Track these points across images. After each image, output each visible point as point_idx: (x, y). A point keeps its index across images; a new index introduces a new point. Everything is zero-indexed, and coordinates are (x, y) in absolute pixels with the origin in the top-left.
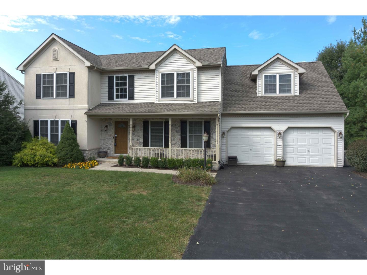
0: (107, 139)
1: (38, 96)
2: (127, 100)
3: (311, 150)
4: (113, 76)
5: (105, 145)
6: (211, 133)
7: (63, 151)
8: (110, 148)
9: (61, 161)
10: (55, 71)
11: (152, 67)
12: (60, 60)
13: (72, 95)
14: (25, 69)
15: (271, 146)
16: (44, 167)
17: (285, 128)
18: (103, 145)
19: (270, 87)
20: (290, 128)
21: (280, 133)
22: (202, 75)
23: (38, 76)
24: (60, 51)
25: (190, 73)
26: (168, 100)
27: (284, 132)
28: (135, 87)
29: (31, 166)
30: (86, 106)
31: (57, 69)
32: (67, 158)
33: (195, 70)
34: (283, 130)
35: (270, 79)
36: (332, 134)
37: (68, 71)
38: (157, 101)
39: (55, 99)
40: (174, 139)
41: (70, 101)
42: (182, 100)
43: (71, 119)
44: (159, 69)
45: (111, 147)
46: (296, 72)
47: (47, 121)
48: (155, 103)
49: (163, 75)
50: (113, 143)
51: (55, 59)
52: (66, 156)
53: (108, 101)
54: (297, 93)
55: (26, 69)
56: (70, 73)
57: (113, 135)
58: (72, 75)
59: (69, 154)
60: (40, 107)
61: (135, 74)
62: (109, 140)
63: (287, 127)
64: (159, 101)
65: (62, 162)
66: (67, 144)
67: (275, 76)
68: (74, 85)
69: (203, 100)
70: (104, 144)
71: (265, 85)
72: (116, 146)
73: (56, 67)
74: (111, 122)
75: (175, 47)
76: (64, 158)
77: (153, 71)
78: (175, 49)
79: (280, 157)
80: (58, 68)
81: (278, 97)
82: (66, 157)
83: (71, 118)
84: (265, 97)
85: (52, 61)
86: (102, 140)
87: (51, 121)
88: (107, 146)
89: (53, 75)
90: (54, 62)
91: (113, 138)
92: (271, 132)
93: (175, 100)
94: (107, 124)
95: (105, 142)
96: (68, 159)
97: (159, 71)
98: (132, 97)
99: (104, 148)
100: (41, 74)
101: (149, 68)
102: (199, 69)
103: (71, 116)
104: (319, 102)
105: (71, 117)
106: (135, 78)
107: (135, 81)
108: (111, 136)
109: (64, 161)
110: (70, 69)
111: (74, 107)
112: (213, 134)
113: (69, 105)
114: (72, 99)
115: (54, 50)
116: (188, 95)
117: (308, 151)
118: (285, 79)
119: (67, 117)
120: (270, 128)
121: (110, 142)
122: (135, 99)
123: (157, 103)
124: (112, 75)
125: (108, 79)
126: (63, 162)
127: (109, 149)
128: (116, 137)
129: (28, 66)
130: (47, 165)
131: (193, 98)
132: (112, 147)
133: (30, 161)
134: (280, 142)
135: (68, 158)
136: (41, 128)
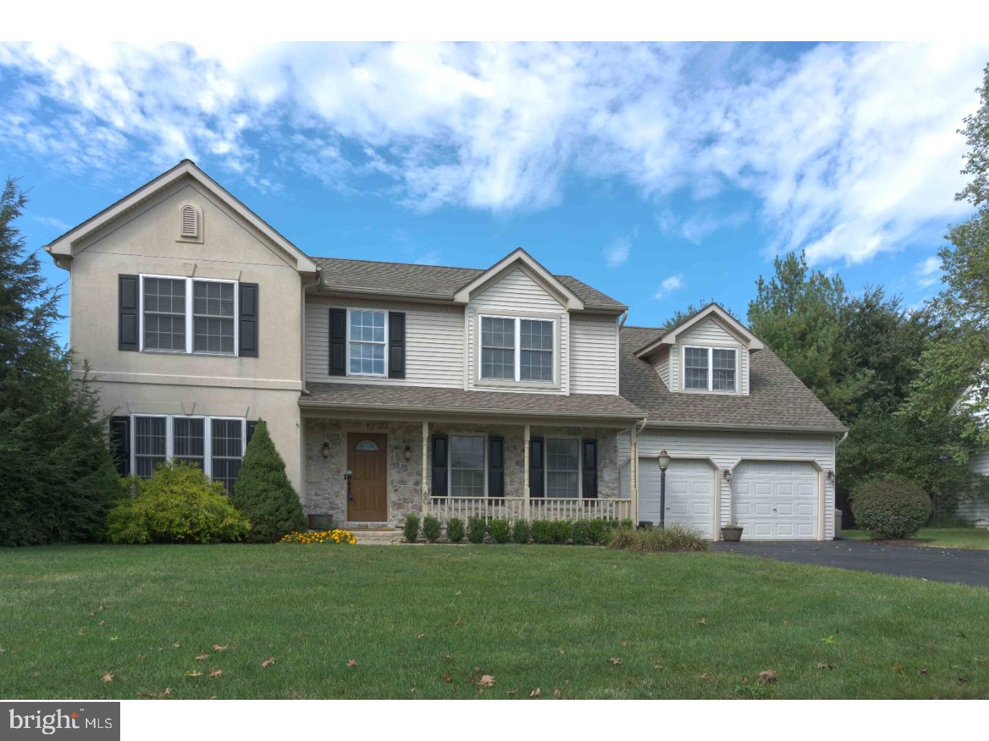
0: (327, 480)
1: (125, 343)
2: (385, 378)
3: (778, 507)
4: (345, 311)
5: (319, 498)
6: (599, 468)
7: (264, 501)
8: (335, 506)
9: (263, 528)
10: (190, 273)
11: (462, 297)
12: (205, 242)
13: (250, 348)
14: (75, 255)
15: (708, 500)
16: (218, 543)
17: (736, 462)
18: (314, 497)
19: (695, 374)
20: (745, 462)
21: (726, 473)
22: (578, 332)
23: (127, 284)
24: (206, 215)
25: (552, 323)
26: (496, 385)
27: (735, 469)
28: (407, 344)
29: (182, 542)
30: (298, 383)
31: (197, 269)
32: (278, 519)
33: (563, 316)
34: (733, 466)
35: (696, 357)
36: (814, 475)
37: (237, 277)
38: (471, 386)
39: (189, 355)
40: (511, 481)
41: (241, 364)
42: (535, 387)
43: (246, 417)
44: (475, 306)
45: (338, 502)
46: (744, 347)
47: (163, 420)
48: (466, 390)
49: (487, 321)
50: (344, 492)
51: (191, 238)
52: (277, 513)
53: (327, 376)
54: (747, 393)
55: (79, 253)
56: (242, 286)
57: (345, 471)
58: (250, 292)
59: (282, 508)
60: (136, 376)
61: (407, 312)
62: (332, 484)
63: (740, 458)
64: (475, 385)
65: (266, 530)
66: (273, 481)
67: (705, 352)
68: (257, 319)
69: (581, 390)
70: (316, 495)
71: (686, 369)
72: (350, 499)
73: (193, 262)
74: (338, 435)
75: (519, 255)
76: (271, 518)
77: (460, 309)
78: (519, 261)
79: (726, 521)
80: (199, 266)
81: (711, 396)
82: (276, 517)
83: (247, 414)
84: (688, 395)
85: (177, 241)
86: (311, 483)
87: (178, 422)
88: (326, 499)
89: (183, 282)
90: (185, 245)
91: (345, 478)
92: (707, 470)
93: (517, 383)
94: (327, 441)
95: (320, 489)
96: (281, 522)
97: (475, 310)
98: (397, 370)
99: (316, 506)
100: (138, 277)
101: (453, 300)
102: (574, 315)
103: (248, 408)
104: (792, 411)
105: (247, 412)
106: (407, 322)
107: (408, 331)
108: (339, 472)
109: (270, 527)
110: (241, 272)
111: (256, 382)
112: (602, 470)
113: (240, 375)
114: (248, 361)
115: (188, 209)
116: (547, 374)
117: (774, 510)
118: (725, 358)
119: (236, 410)
120: (706, 462)
121: (336, 488)
122: (407, 376)
123: (470, 389)
124: (343, 307)
125: (327, 316)
126: (269, 530)
127: (332, 509)
128: (349, 477)
129: (86, 246)
130: (224, 538)
131: (561, 383)
132: (342, 502)
133: (180, 525)
134: (727, 493)
135: (283, 519)
136: (138, 440)
